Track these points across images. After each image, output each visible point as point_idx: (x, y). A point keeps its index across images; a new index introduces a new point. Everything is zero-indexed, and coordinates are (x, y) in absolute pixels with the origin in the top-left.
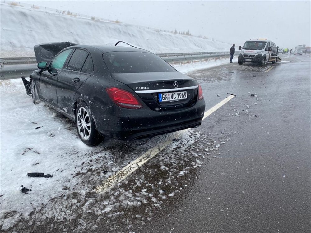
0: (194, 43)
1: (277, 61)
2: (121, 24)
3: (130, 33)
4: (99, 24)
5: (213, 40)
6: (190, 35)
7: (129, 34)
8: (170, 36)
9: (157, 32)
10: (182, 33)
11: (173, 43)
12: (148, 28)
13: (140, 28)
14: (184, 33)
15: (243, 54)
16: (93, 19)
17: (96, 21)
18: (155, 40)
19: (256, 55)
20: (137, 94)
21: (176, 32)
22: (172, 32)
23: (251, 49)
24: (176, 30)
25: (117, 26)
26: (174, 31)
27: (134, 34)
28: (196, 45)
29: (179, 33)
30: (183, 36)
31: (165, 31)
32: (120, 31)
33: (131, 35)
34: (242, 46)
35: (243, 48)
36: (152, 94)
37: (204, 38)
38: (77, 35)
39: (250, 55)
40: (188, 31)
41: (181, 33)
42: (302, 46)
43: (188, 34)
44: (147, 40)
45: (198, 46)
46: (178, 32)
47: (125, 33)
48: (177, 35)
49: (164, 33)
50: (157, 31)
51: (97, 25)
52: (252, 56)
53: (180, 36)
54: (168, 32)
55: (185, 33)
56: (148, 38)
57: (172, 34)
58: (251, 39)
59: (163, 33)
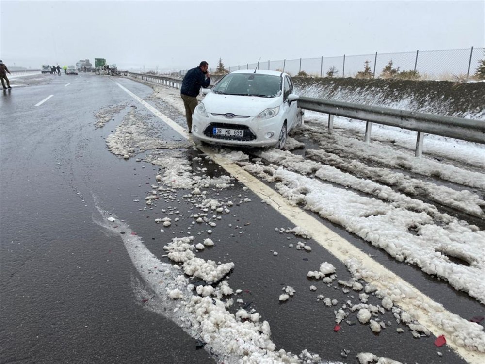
42: (84, 61)
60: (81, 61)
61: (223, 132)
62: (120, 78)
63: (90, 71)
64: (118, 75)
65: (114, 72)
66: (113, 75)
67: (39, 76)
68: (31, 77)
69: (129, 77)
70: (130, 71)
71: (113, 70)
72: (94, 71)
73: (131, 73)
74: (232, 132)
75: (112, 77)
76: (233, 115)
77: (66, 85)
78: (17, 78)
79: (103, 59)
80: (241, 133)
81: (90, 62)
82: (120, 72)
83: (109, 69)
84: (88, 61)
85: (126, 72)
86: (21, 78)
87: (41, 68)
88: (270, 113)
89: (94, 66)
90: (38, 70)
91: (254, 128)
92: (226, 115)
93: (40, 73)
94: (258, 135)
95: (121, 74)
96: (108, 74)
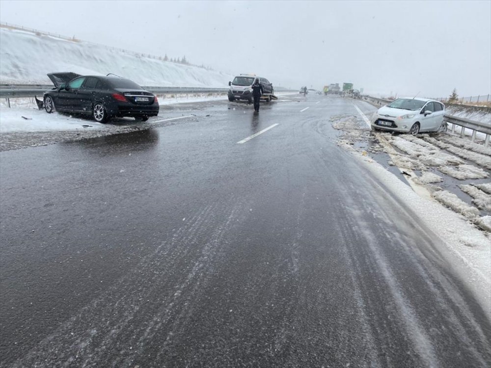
0: (193, 76)
1: (271, 99)
2: (82, 43)
3: (97, 57)
4: (48, 42)
5: (220, 73)
6: (188, 64)
7: (95, 59)
8: (157, 64)
9: (137, 57)
10: (175, 61)
11: (162, 74)
12: (123, 51)
13: (111, 51)
14: (178, 60)
15: (232, 90)
16: (38, 34)
17: (43, 38)
18: (135, 69)
19: (244, 91)
20: (126, 96)
21: (166, 59)
22: (160, 59)
23: (240, 85)
24: (166, 55)
25: (75, 45)
26: (163, 57)
27: (103, 60)
28: (195, 79)
29: (171, 60)
30: (176, 65)
31: (149, 57)
32: (81, 55)
33: (99, 61)
34: (232, 82)
35: (233, 84)
36: (132, 97)
37: (207, 69)
38: (17, 57)
39: (239, 91)
40: (185, 58)
41: (173, 59)
42: (334, 85)
43: (184, 62)
44: (123, 68)
45: (199, 80)
46: (169, 58)
47: (89, 57)
48: (167, 63)
49: (149, 59)
50: (137, 55)
51: (46, 45)
52: (240, 92)
53: (173, 65)
54: (154, 58)
55: (181, 60)
56: (123, 66)
57: (160, 62)
58: (241, 74)
59: (146, 59)
60: (332, 84)
61: (382, 123)
62: (360, 101)
63: (337, 94)
64: (359, 98)
65: (356, 96)
66: (355, 98)
67: (298, 95)
68: (294, 96)
69: (369, 101)
70: (370, 96)
71: (357, 93)
72: (341, 93)
73: (371, 98)
74: (387, 123)
75: (353, 100)
76: (388, 116)
77: (317, 103)
78: (284, 96)
79: (351, 84)
80: (390, 124)
81: (339, 86)
82: (362, 96)
83: (354, 93)
84: (337, 85)
85: (367, 96)
86: (287, 96)
87: (299, 89)
88: (408, 117)
89: (341, 90)
90: (297, 91)
91: (397, 123)
92: (385, 116)
93: (298, 93)
94: (398, 126)
95: (363, 98)
96: (352, 97)
